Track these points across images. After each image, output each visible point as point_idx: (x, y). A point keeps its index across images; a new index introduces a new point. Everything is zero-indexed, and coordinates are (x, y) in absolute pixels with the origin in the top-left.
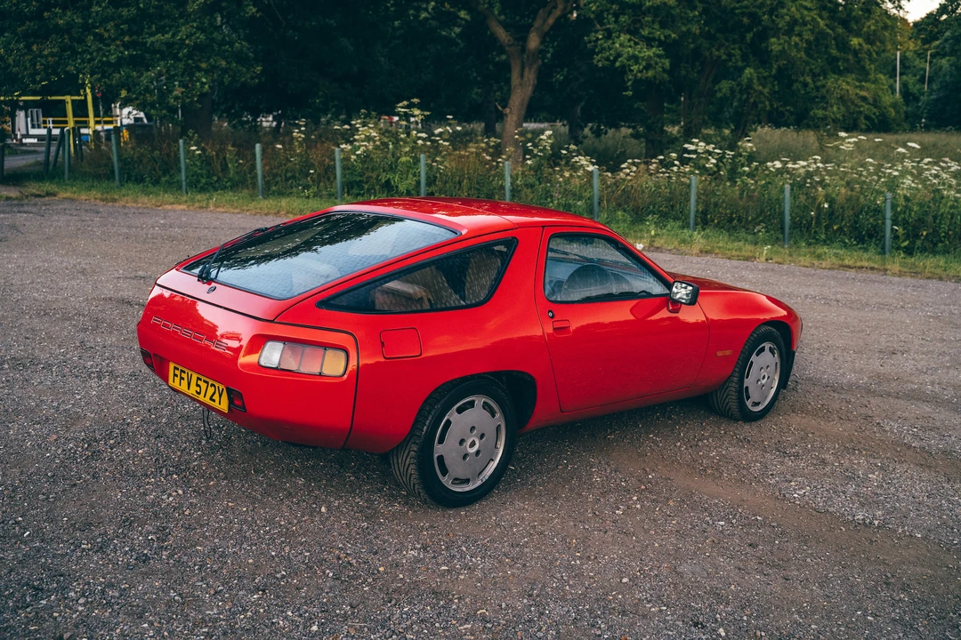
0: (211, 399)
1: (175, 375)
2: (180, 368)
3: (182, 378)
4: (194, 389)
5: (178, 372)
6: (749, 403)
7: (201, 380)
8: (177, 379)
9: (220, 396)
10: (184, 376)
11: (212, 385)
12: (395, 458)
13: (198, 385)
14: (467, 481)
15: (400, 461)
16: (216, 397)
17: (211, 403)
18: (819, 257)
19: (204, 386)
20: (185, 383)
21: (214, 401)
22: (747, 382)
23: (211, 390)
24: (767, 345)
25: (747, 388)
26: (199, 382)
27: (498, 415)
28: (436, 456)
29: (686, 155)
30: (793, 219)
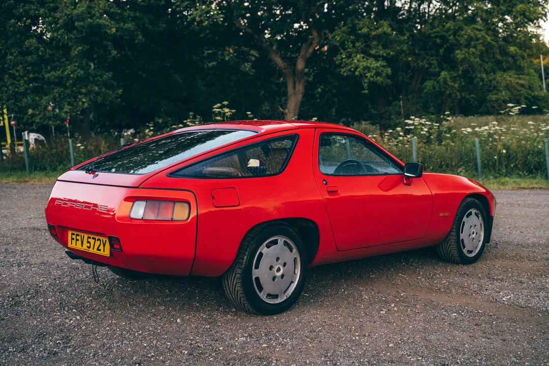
0: (98, 249)
1: (73, 239)
2: (76, 233)
3: (77, 240)
4: (86, 244)
5: (74, 237)
6: (465, 251)
7: (90, 238)
8: (74, 242)
9: (104, 246)
10: (79, 238)
11: (98, 240)
12: (226, 282)
13: (88, 242)
14: (276, 296)
15: (230, 283)
16: (101, 247)
17: (98, 253)
18: (503, 184)
19: (92, 241)
20: (79, 243)
21: (100, 250)
22: (462, 236)
23: (97, 243)
24: (473, 211)
25: (462, 240)
26: (89, 240)
27: (294, 250)
28: (254, 277)
29: (407, 127)
30: (482, 162)
